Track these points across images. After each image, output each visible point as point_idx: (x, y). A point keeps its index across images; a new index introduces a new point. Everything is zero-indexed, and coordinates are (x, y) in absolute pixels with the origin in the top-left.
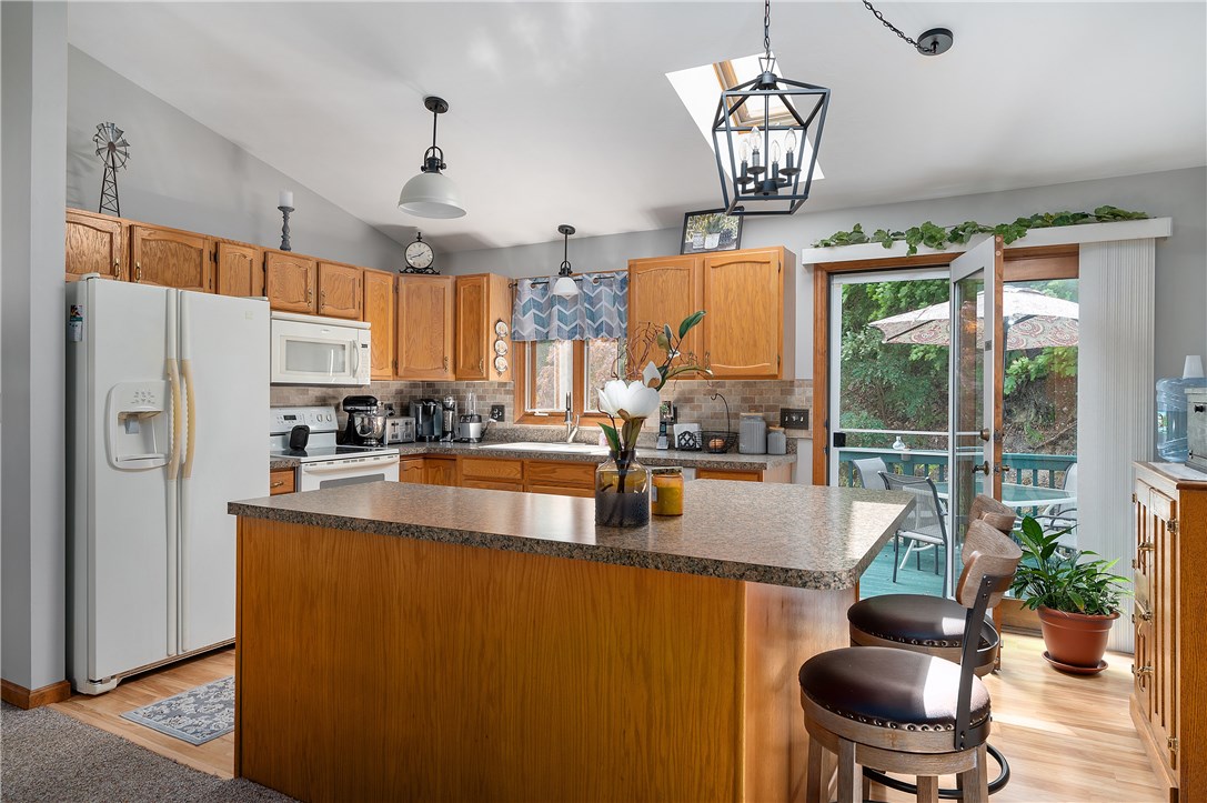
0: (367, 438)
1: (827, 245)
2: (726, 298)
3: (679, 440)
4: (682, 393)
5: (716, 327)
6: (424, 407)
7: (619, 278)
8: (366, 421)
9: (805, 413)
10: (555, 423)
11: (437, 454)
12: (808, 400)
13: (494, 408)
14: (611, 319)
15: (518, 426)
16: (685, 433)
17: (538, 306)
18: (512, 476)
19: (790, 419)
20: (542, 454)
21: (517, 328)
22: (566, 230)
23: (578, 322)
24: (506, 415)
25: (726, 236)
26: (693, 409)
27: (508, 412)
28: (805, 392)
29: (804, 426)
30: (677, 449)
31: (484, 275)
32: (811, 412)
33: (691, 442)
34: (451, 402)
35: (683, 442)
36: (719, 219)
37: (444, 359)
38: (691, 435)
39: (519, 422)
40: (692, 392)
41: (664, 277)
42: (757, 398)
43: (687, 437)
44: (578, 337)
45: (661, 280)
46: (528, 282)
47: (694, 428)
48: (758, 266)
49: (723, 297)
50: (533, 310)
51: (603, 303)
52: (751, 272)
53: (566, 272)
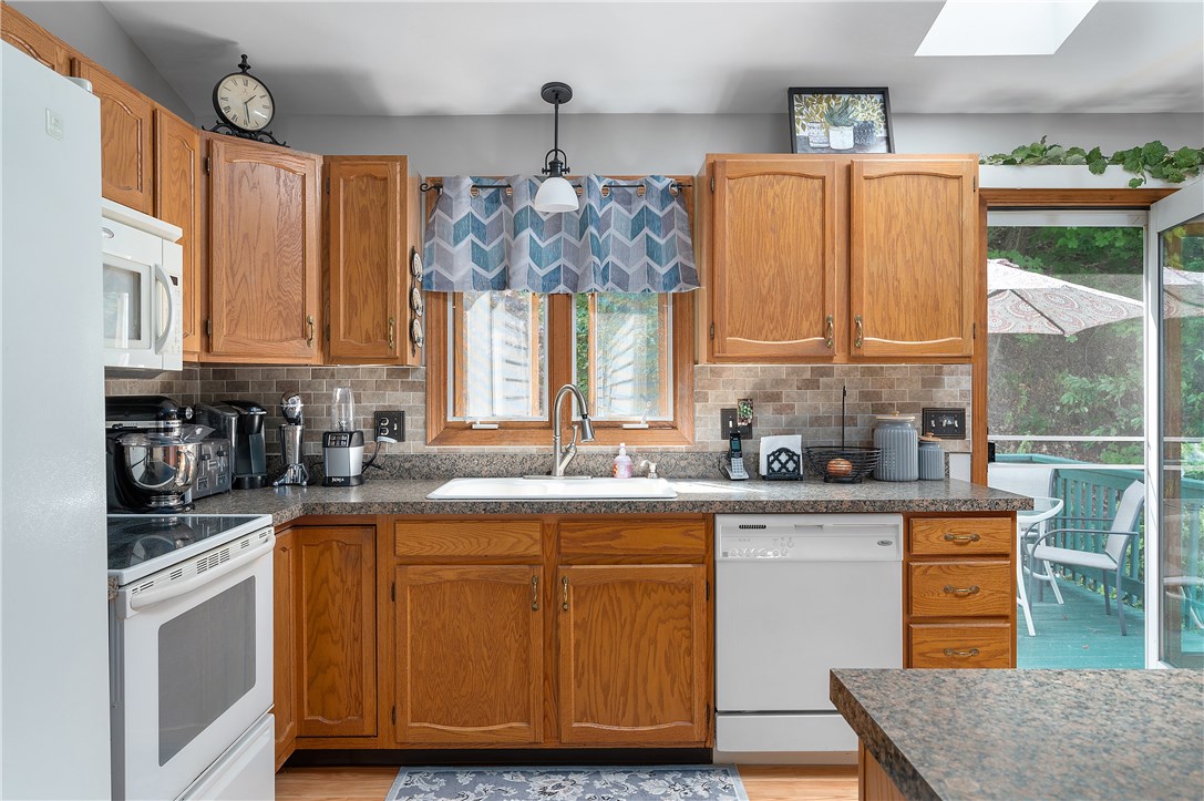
0: (158, 493)
1: (1009, 162)
2: (889, 229)
3: (770, 464)
4: (760, 385)
5: (871, 275)
6: (241, 420)
7: (660, 186)
8: (158, 453)
9: (959, 414)
10: (515, 441)
11: (331, 516)
12: (963, 394)
13: (379, 416)
14: (626, 260)
15: (435, 449)
16: (781, 451)
17: (478, 229)
18: (519, 550)
19: (939, 424)
20: (592, 504)
21: (436, 267)
22: (557, 93)
23: (562, 261)
24: (408, 428)
25: (863, 132)
26: (779, 411)
27: (412, 424)
28: (959, 383)
29: (959, 433)
30: (764, 478)
31: (394, 159)
32: (969, 412)
33: (791, 466)
34: (297, 406)
35: (776, 466)
36: (847, 104)
37: (305, 320)
38: (791, 455)
39: (439, 440)
40: (778, 382)
41: (777, 188)
42: (885, 392)
43: (783, 458)
44: (562, 288)
45: (771, 193)
46: (468, 182)
47: (794, 443)
48: (941, 182)
49: (882, 227)
50: (471, 237)
51: (612, 231)
52: (930, 191)
53: (555, 169)
